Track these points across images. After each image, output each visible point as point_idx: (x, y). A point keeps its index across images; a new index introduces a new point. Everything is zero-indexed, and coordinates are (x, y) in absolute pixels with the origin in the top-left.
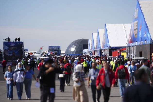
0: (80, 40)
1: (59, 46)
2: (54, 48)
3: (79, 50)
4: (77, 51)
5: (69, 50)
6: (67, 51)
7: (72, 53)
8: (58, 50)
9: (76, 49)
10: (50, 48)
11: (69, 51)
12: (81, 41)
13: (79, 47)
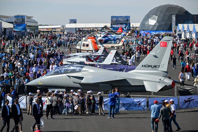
0: (165, 6)
1: (128, 16)
2: (121, 20)
3: (163, 23)
4: (159, 25)
5: (146, 23)
6: (143, 24)
7: (150, 29)
8: (126, 22)
9: (158, 21)
10: (113, 20)
11: (146, 25)
12: (166, 9)
13: (163, 18)
